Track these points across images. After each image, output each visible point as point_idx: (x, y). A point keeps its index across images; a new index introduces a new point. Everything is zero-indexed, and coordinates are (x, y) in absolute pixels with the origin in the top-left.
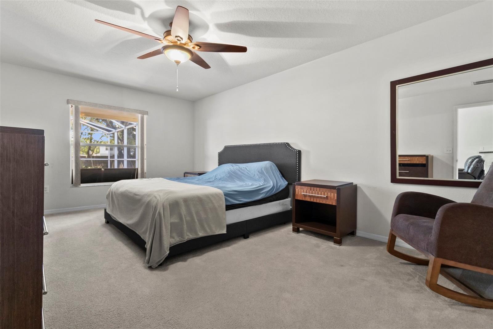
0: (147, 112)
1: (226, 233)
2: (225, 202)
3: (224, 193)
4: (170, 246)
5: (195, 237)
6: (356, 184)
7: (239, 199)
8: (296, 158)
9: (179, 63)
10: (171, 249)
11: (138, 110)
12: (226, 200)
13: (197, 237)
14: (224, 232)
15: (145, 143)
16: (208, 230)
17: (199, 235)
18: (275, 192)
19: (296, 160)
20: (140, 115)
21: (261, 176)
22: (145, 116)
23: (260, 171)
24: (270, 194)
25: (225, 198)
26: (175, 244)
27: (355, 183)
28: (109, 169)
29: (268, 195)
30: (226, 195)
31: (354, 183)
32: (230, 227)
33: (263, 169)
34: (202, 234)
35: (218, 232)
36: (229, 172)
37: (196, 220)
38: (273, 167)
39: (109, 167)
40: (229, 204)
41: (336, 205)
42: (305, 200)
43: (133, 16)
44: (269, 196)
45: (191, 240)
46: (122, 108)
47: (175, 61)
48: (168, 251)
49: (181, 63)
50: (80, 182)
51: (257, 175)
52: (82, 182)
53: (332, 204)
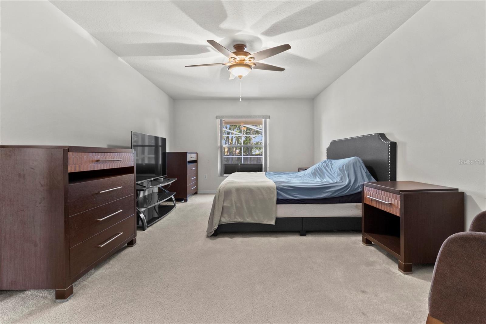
0: (269, 116)
1: (274, 224)
2: (276, 196)
3: (276, 187)
4: (219, 223)
5: (243, 221)
6: (463, 191)
7: (294, 195)
8: (388, 152)
9: (242, 77)
10: (220, 226)
11: (261, 116)
12: (278, 193)
13: (244, 221)
14: (273, 223)
15: (268, 142)
16: (256, 218)
17: (246, 220)
18: (346, 193)
19: (387, 155)
20: (263, 120)
21: (340, 173)
22: (268, 120)
23: (341, 168)
24: (339, 194)
25: (277, 191)
26: (225, 223)
27: (461, 189)
28: (243, 164)
29: (335, 195)
30: (278, 189)
31: (459, 190)
32: (278, 220)
33: (344, 166)
34: (249, 220)
35: (267, 222)
36: (316, 168)
37: (245, 208)
38: (358, 163)
39: (243, 163)
40: (280, 198)
41: (400, 216)
42: (372, 205)
43: (210, 52)
44: (337, 196)
45: (238, 223)
46: (249, 116)
47: (238, 76)
48: (216, 226)
49: (243, 76)
50: (223, 173)
51: (337, 172)
52: (225, 173)
53: (396, 215)
